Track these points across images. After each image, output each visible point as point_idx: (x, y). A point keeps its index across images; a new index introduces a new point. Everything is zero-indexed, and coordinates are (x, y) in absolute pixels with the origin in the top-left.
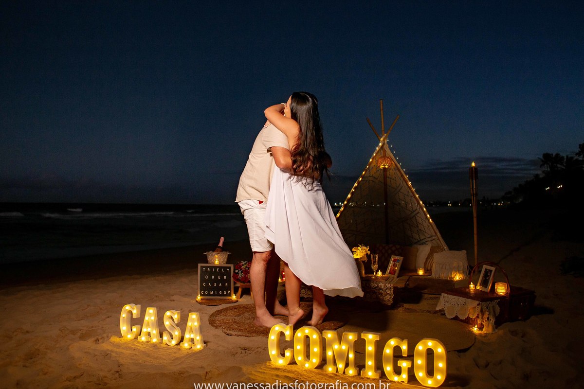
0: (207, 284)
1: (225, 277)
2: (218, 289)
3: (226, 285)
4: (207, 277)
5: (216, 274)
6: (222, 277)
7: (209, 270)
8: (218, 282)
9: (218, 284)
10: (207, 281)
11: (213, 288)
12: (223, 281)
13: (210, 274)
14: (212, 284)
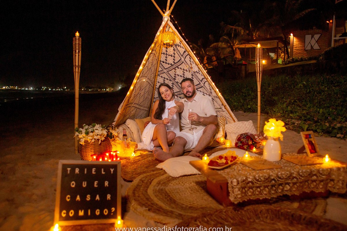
0: (73, 198)
1: (106, 184)
2: (93, 205)
3: (109, 197)
4: (73, 184)
5: (90, 179)
6: (101, 184)
7: (77, 171)
8: (93, 192)
9: (93, 197)
10: (73, 193)
11: (83, 205)
12: (102, 191)
13: (79, 179)
14: (83, 197)
